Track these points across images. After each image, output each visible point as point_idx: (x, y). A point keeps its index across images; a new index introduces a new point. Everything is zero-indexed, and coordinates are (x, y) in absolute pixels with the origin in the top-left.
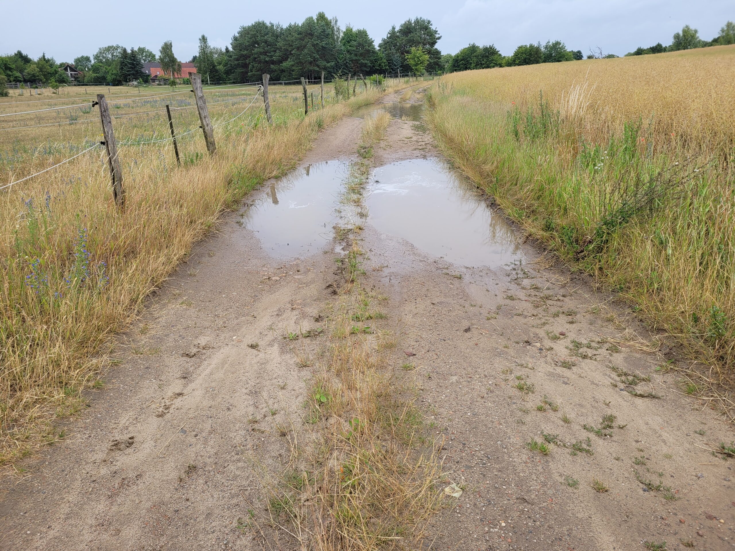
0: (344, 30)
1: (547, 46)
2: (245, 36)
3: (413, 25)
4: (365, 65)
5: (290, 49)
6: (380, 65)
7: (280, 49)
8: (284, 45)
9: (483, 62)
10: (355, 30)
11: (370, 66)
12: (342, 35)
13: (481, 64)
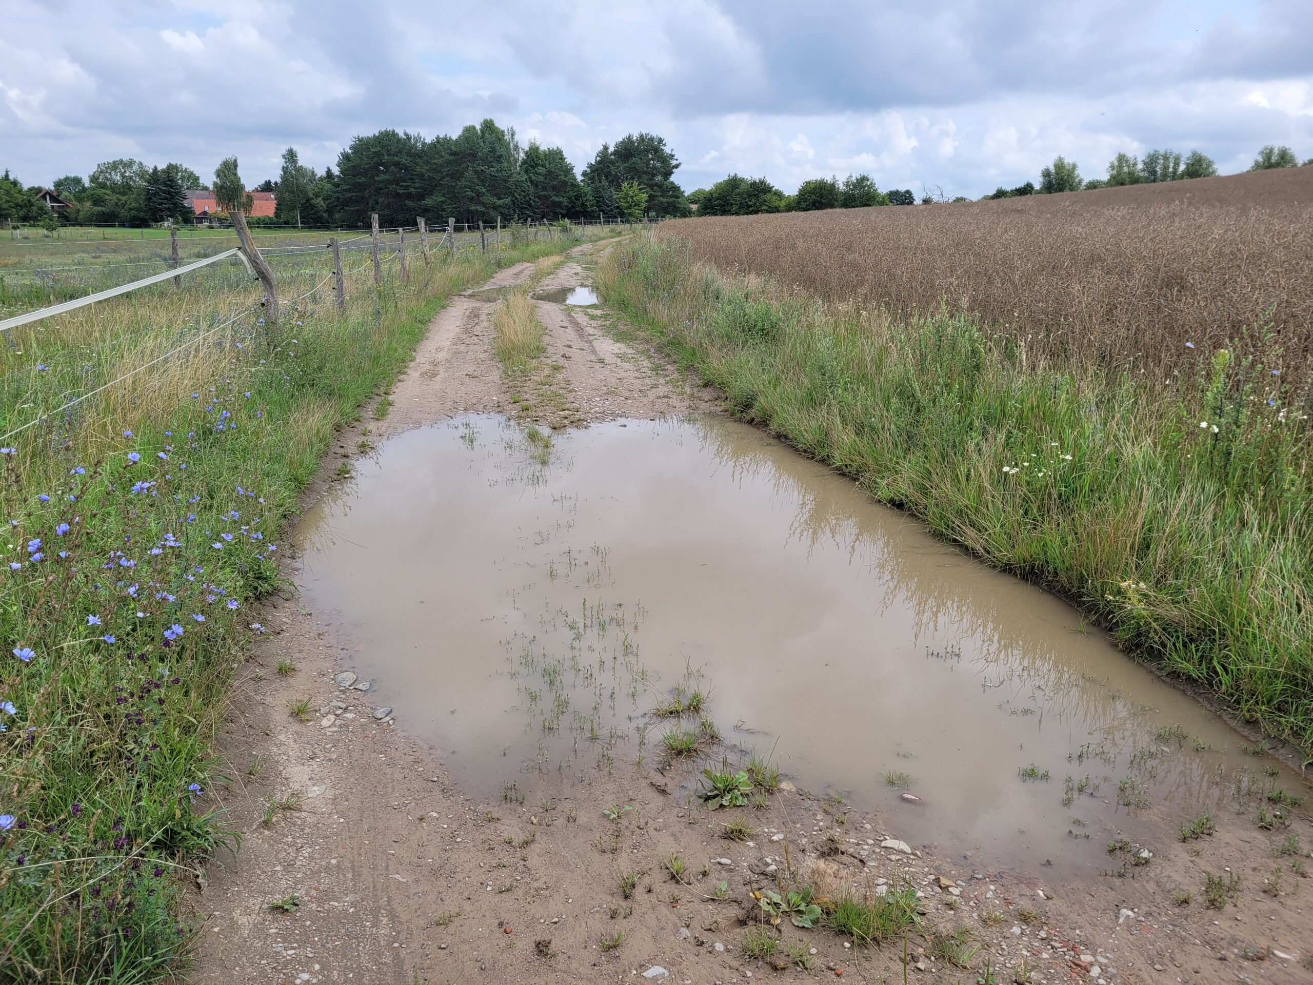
0: (527, 149)
1: (848, 182)
2: (362, 154)
3: (636, 144)
4: (559, 205)
5: (438, 177)
8: (428, 171)
10: (543, 148)
11: (566, 206)
12: (522, 155)
13: (747, 205)
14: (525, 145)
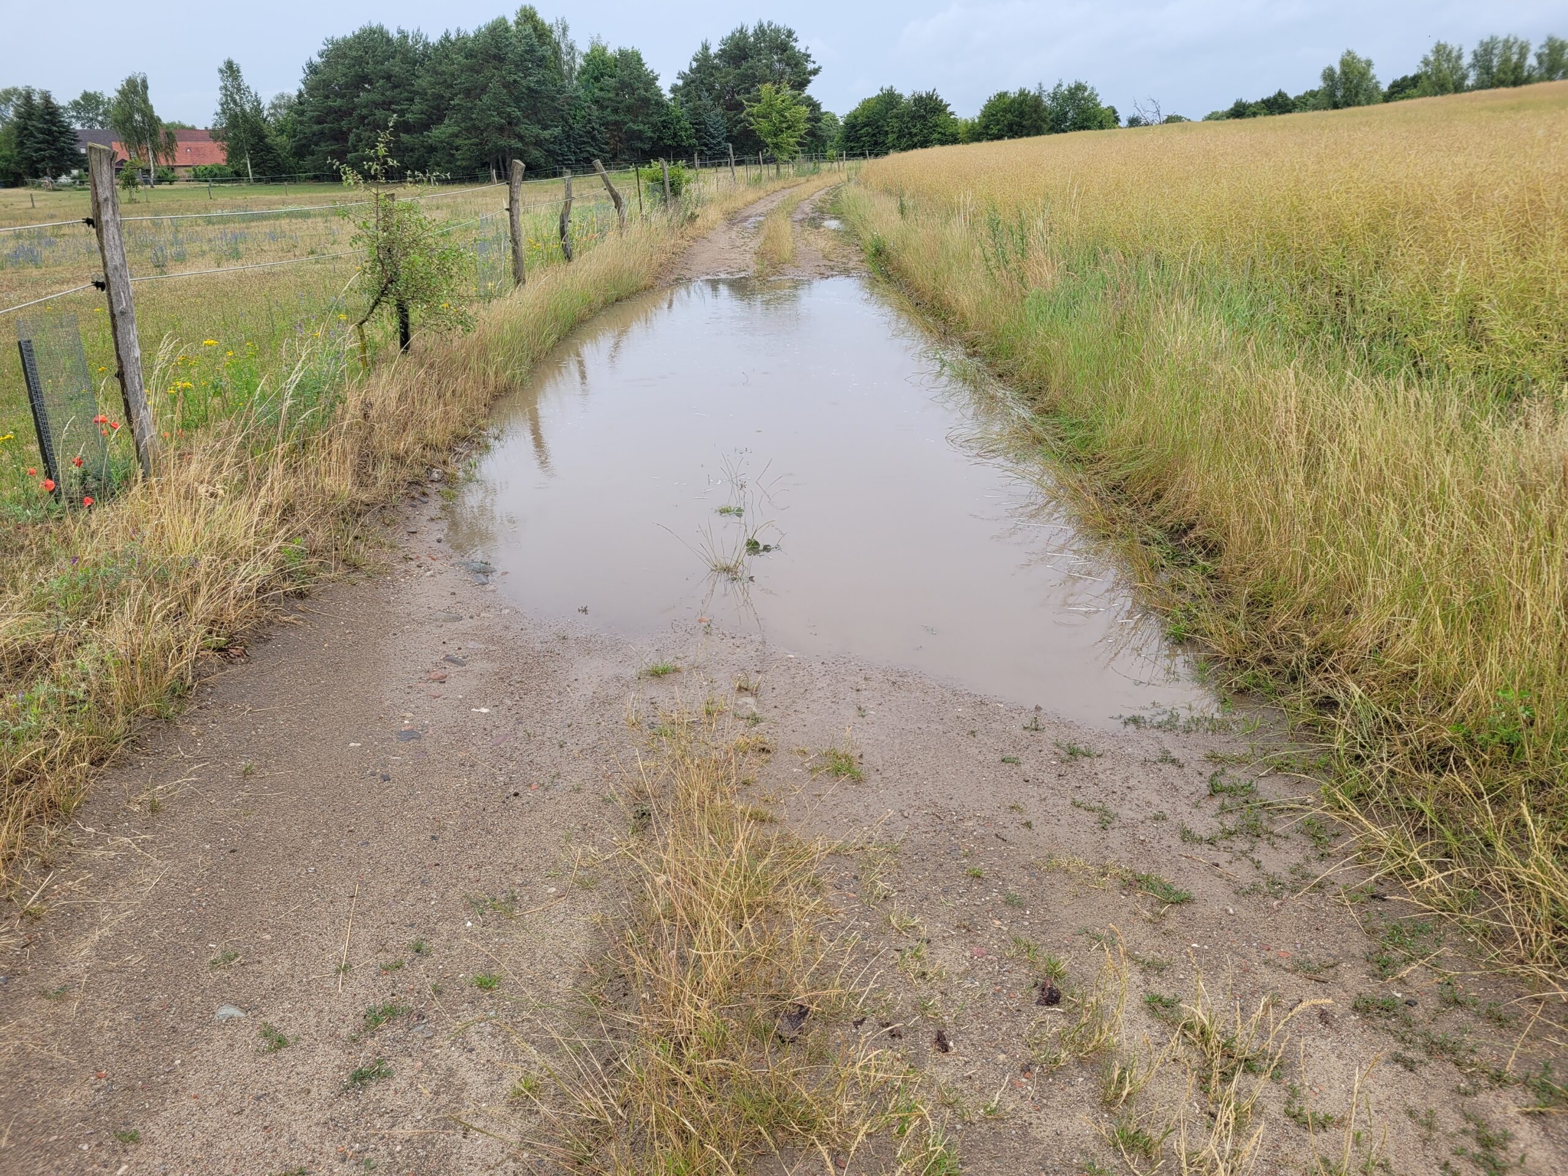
0: (586, 51)
1: (1056, 94)
2: (337, 63)
3: (752, 39)
4: (639, 136)
5: (448, 95)
6: (675, 135)
7: (423, 94)
8: (433, 85)
9: (914, 131)
10: (612, 50)
11: (651, 138)
12: (580, 61)
13: (910, 133)
14: (583, 47)
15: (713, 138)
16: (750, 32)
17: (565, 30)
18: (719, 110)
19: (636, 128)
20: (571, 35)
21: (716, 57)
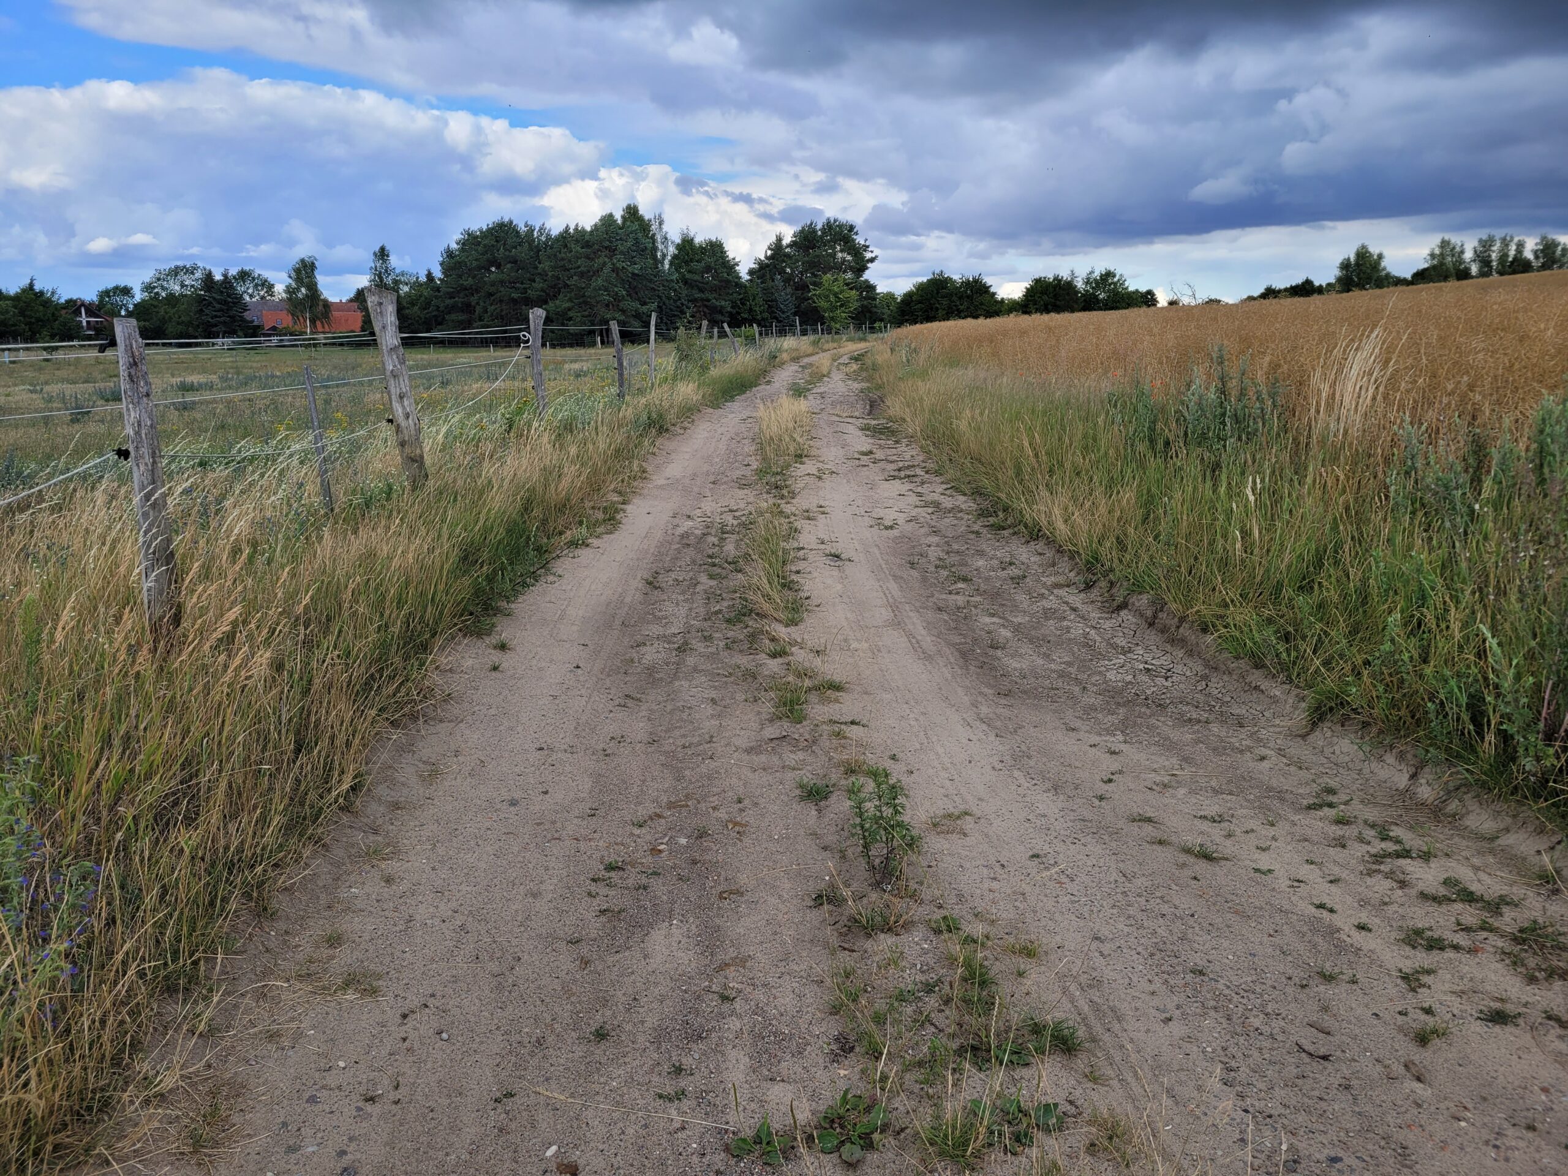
0: (678, 241)
3: (820, 233)
6: (751, 310)
10: (699, 240)
12: (672, 250)
13: (958, 310)
14: (675, 236)
15: (783, 312)
16: (819, 227)
17: (661, 224)
18: (789, 290)
19: (718, 303)
20: (665, 228)
21: (788, 246)
